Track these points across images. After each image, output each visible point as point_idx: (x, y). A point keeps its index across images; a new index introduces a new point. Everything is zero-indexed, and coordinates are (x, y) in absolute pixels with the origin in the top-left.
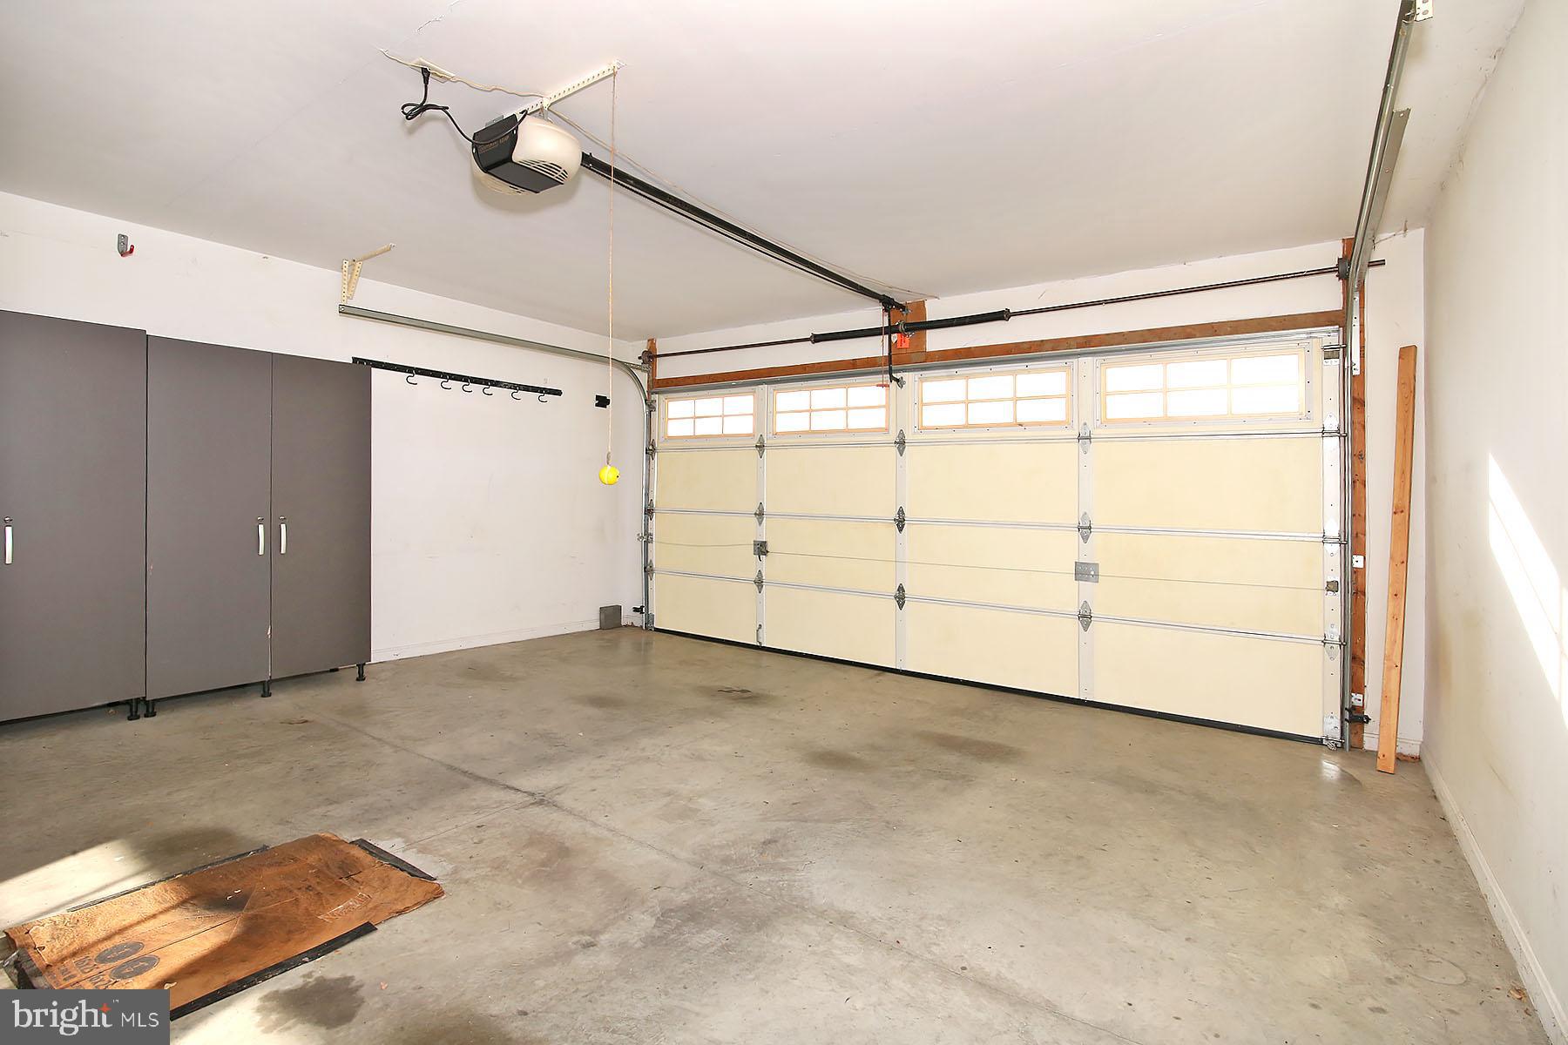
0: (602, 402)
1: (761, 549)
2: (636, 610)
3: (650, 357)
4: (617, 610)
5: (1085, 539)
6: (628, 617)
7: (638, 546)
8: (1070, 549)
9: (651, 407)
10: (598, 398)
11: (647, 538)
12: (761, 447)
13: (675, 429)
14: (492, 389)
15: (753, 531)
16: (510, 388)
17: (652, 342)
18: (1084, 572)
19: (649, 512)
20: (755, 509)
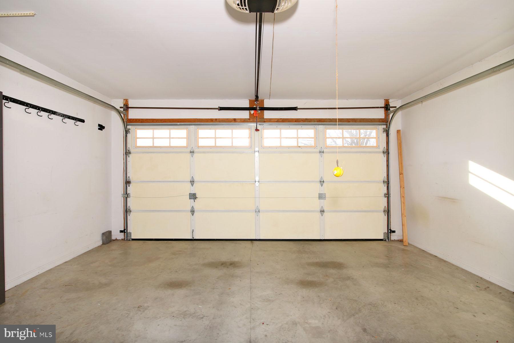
0: (101, 127)
1: (193, 196)
2: (121, 231)
3: (126, 107)
4: (110, 232)
5: (322, 185)
6: (117, 235)
7: (121, 200)
8: (317, 189)
9: (127, 132)
10: (99, 125)
11: (126, 195)
12: (192, 152)
13: (140, 143)
14: (53, 116)
15: (189, 189)
16: (61, 116)
17: (126, 101)
18: (321, 196)
19: (128, 182)
20: (189, 179)
